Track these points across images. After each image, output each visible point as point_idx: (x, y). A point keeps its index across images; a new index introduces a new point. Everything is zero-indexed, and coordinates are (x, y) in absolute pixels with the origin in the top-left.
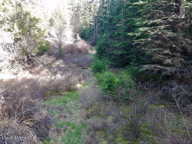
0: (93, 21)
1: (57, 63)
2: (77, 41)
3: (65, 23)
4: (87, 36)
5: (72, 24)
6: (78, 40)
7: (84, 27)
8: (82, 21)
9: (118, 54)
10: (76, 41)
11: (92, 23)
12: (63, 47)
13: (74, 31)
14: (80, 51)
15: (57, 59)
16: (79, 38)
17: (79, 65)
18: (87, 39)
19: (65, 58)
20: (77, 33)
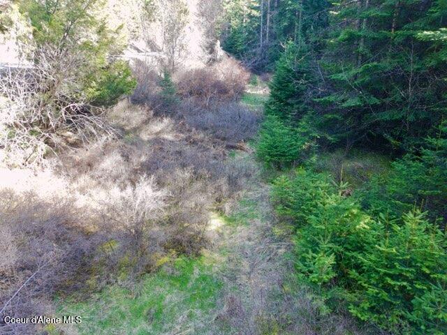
0: (258, 5)
1: (156, 127)
2: (214, 60)
3: (186, 10)
4: (240, 48)
5: (203, 16)
6: (218, 57)
7: (235, 23)
8: (228, 6)
9: (345, 105)
10: (212, 61)
11: (255, 13)
12: (174, 79)
13: (208, 34)
14: (221, 89)
15: (156, 114)
16: (220, 52)
17: (217, 137)
18: (242, 53)
19: (180, 113)
20: (217, 38)
